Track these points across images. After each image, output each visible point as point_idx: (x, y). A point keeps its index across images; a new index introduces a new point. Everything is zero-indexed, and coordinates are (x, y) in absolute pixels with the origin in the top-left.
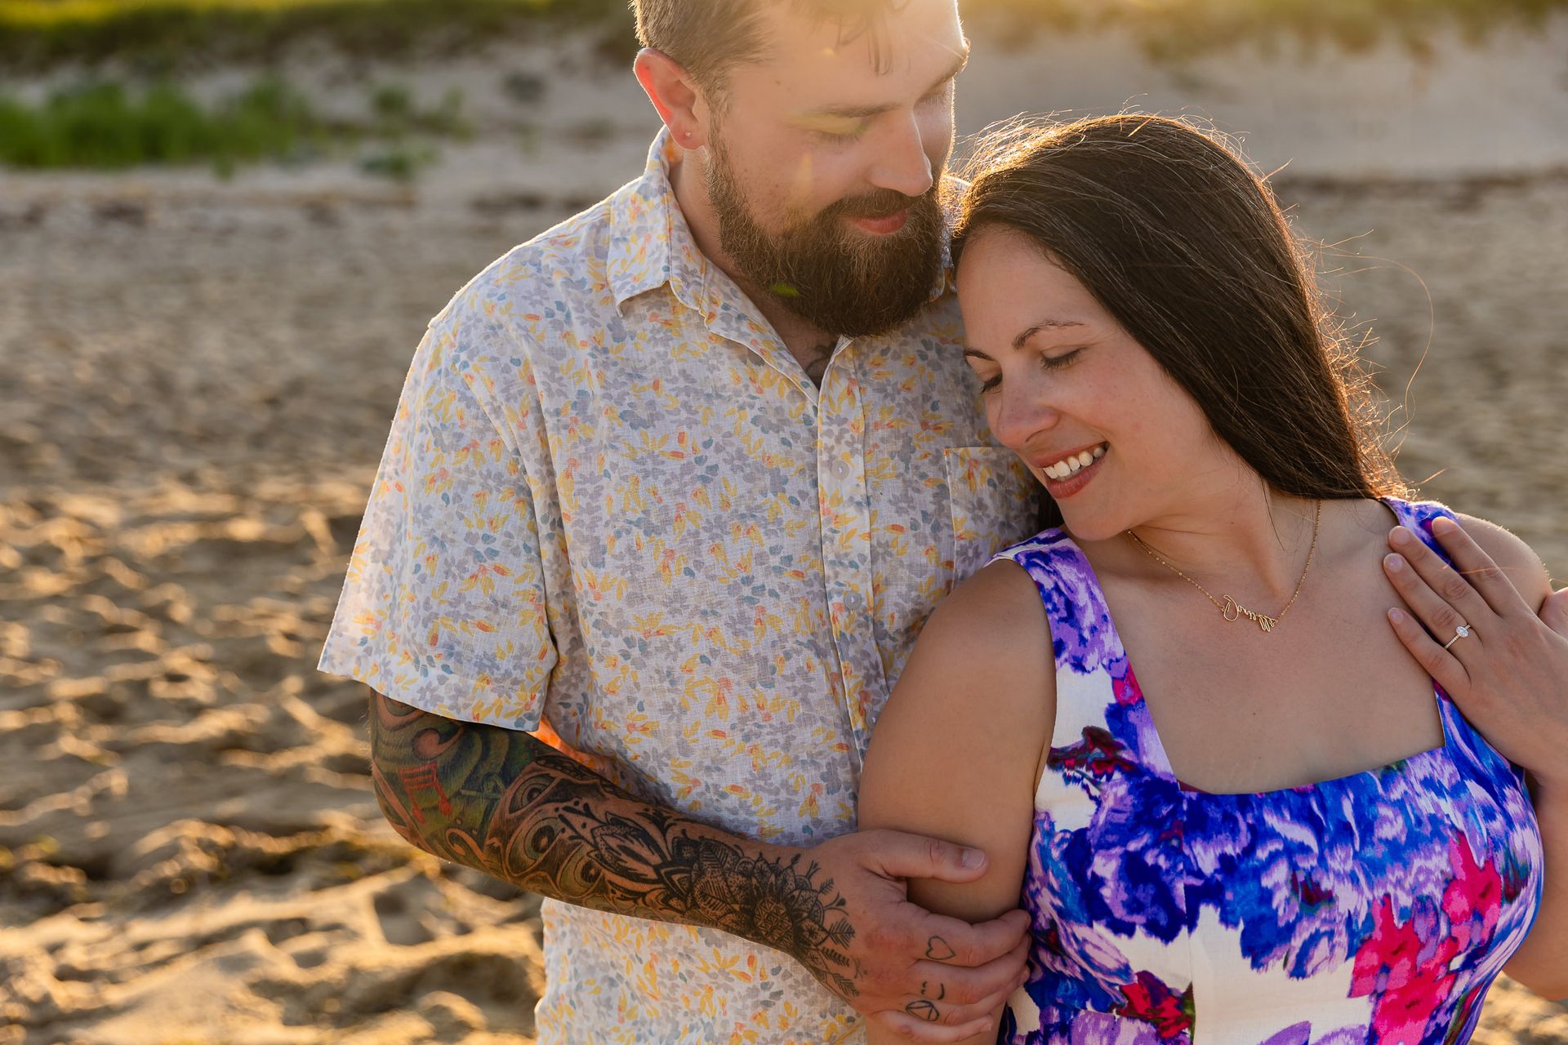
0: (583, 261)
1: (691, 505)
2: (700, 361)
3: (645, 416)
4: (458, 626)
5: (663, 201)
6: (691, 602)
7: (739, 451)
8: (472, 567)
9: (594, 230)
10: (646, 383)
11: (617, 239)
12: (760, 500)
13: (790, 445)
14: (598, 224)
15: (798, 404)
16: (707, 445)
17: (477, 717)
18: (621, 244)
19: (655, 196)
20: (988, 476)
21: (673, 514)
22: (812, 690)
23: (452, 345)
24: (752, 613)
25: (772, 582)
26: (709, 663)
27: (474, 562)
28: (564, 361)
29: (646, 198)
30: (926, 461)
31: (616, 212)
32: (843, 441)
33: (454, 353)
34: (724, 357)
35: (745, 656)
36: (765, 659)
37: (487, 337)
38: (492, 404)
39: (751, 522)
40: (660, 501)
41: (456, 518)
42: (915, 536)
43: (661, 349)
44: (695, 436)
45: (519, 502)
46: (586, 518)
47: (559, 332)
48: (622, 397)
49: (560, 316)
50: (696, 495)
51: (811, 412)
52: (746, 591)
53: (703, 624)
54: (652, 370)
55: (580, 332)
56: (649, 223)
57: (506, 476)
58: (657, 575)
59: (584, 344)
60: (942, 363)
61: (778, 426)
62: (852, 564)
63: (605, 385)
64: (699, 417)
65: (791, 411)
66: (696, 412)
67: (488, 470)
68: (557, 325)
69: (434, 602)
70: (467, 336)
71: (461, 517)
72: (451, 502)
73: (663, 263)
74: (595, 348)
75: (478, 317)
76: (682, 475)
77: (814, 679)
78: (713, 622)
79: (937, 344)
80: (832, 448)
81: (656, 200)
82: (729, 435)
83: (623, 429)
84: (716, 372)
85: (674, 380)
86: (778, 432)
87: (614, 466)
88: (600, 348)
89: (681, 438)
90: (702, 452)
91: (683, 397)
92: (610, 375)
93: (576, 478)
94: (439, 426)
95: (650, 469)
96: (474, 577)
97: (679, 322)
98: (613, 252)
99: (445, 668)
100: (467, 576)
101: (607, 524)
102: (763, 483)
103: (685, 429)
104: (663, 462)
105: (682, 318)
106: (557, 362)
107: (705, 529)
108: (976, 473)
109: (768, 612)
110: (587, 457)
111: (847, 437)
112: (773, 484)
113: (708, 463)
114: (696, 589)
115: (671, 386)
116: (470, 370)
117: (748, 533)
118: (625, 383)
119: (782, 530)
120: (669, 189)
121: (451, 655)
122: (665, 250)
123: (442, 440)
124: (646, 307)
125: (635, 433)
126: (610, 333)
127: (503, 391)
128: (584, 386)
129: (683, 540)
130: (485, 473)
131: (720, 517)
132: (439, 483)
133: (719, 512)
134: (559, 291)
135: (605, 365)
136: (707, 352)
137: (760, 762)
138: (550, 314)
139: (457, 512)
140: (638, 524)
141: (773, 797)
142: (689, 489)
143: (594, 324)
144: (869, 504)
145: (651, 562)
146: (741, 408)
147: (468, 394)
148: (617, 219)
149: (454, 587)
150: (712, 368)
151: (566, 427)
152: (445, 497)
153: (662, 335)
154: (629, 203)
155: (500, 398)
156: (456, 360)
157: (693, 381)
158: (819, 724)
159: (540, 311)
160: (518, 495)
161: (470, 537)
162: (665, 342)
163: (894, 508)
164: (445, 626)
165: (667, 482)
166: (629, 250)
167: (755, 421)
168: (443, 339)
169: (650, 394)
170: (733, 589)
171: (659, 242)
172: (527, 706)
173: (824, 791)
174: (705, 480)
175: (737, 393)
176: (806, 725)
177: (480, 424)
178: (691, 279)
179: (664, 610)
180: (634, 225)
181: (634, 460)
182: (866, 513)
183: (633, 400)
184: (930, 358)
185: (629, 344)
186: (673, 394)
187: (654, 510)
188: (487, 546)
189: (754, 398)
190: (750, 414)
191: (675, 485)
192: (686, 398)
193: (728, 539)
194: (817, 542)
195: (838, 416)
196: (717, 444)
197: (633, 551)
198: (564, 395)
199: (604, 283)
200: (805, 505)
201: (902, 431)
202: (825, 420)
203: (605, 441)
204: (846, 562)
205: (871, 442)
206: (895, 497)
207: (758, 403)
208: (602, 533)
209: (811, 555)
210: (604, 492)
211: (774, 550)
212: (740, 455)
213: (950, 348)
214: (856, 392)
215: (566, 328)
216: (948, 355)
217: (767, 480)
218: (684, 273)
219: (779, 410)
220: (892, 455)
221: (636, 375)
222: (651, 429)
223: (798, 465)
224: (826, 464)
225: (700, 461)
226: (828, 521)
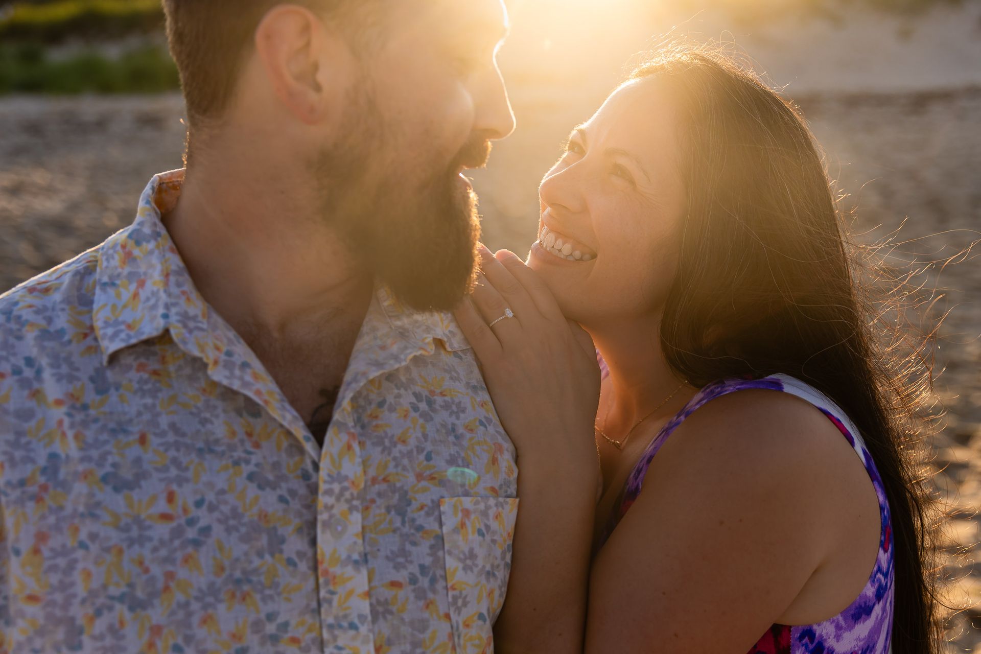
0: (63, 310)
1: (182, 573)
2: (192, 413)
3: (129, 476)
5: (158, 247)
7: (234, 510)
9: (78, 277)
10: (131, 438)
11: (105, 284)
12: (257, 562)
13: (287, 502)
14: (82, 271)
15: (297, 458)
16: (199, 504)
18: (109, 290)
19: (148, 241)
20: (478, 526)
21: (160, 585)
25: (268, 651)
28: (33, 423)
29: (138, 244)
30: (422, 513)
31: (105, 257)
32: (343, 499)
34: (219, 410)
39: (246, 588)
40: (147, 571)
42: (414, 590)
43: (149, 401)
44: (186, 495)
46: (59, 597)
47: (27, 391)
48: (103, 457)
49: (28, 373)
50: (186, 561)
51: (310, 467)
54: (139, 423)
55: (52, 389)
56: (143, 268)
59: (59, 402)
60: (432, 414)
61: (275, 483)
62: (352, 626)
63: (84, 446)
64: (189, 474)
65: (288, 467)
66: (187, 469)
68: (24, 383)
73: (161, 310)
74: (73, 407)
76: (171, 540)
79: (426, 396)
80: (332, 507)
81: (151, 245)
82: (222, 492)
83: (106, 495)
84: (209, 426)
85: (163, 434)
86: (275, 489)
87: (93, 537)
88: (78, 405)
89: (171, 498)
90: (193, 511)
91: (172, 453)
92: (90, 434)
93: (46, 552)
95: (136, 536)
97: (168, 373)
98: (100, 298)
101: (83, 602)
102: (259, 544)
103: (174, 487)
104: (150, 527)
105: (172, 368)
106: (23, 425)
107: (196, 598)
108: (468, 523)
110: (58, 528)
111: (347, 495)
112: (270, 545)
113: (201, 525)
115: (160, 440)
117: (244, 599)
118: (107, 441)
119: (279, 594)
120: (164, 232)
122: (163, 296)
124: (134, 359)
125: (119, 497)
126: (91, 386)
128: (58, 447)
129: (173, 613)
131: (213, 583)
133: (212, 578)
134: (29, 345)
135: (85, 424)
136: (200, 404)
138: (17, 371)
140: (121, 599)
142: (179, 555)
143: (71, 378)
144: (366, 561)
145: (135, 640)
146: (236, 463)
148: (105, 264)
150: (205, 422)
151: (32, 497)
153: (149, 386)
154: (119, 248)
157: (184, 435)
159: (7, 368)
162: (154, 393)
163: (391, 564)
165: (155, 550)
166: (119, 295)
167: (251, 477)
169: (136, 451)
171: (155, 289)
174: (197, 543)
175: (232, 448)
178: (191, 324)
180: (127, 270)
181: (117, 527)
182: (364, 572)
183: (117, 459)
184: (421, 410)
185: (113, 396)
186: (161, 449)
187: (140, 581)
189: (250, 453)
190: (246, 469)
191: (163, 552)
192: (176, 454)
193: (222, 608)
194: (314, 604)
195: (339, 474)
196: (210, 503)
197: (115, 630)
198: (33, 461)
199: (88, 332)
200: (303, 566)
201: (398, 485)
202: (327, 478)
203: (81, 509)
204: (345, 624)
205: (368, 497)
206: (392, 552)
207: (254, 459)
208: (79, 612)
209: (308, 619)
210: (80, 566)
211: (271, 617)
212: (235, 514)
213: (439, 400)
214: (356, 447)
215: (36, 385)
216: (437, 407)
217: (264, 540)
218: (185, 318)
219: (276, 465)
220: (388, 509)
221: (120, 429)
222: (137, 490)
223: (297, 522)
224: (326, 524)
225: (191, 522)
226: (327, 583)
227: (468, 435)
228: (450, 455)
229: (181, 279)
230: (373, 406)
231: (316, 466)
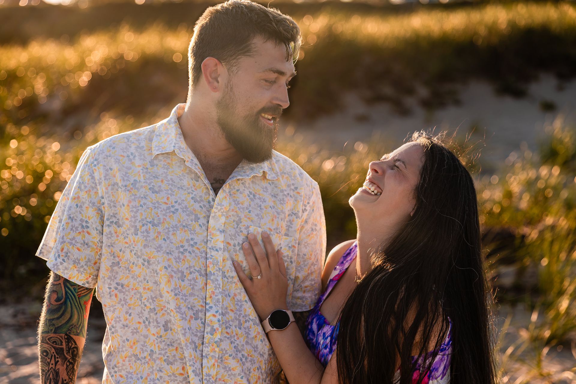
0: (144, 141)
1: (168, 219)
2: (178, 177)
3: (157, 190)
4: (71, 247)
5: (175, 126)
6: (164, 249)
8: (80, 229)
9: (150, 133)
10: (159, 180)
11: (157, 135)
12: (190, 223)
13: (202, 208)
14: (151, 131)
15: (207, 196)
16: (176, 202)
17: (70, 278)
18: (158, 137)
19: (173, 124)
21: (162, 221)
22: (196, 286)
23: (93, 158)
24: (182, 257)
25: (190, 249)
26: (167, 269)
27: (81, 228)
28: (131, 171)
29: (169, 124)
30: (244, 227)
31: (159, 127)
32: (220, 211)
33: (93, 161)
34: (186, 177)
35: (178, 269)
36: (183, 272)
37: (104, 158)
38: (99, 180)
39: (186, 229)
40: (158, 216)
41: (79, 212)
42: (234, 249)
43: (166, 171)
44: (172, 199)
45: (97, 213)
46: (133, 219)
47: (130, 162)
48: (150, 183)
49: (131, 157)
50: (170, 216)
51: (211, 200)
52: (181, 250)
53: (167, 257)
54: (162, 176)
55: (138, 162)
56: (170, 132)
57: (96, 204)
58: (154, 239)
59: (139, 166)
60: (254, 200)
61: (199, 201)
62: (217, 250)
63: (145, 179)
64: (174, 193)
65: (204, 198)
67: (91, 201)
68: (130, 160)
69: (65, 238)
70: (98, 156)
71: (81, 213)
72: (79, 207)
73: (173, 145)
74: (143, 168)
75: (104, 151)
76: (167, 210)
77: (197, 282)
78: (170, 256)
79: (253, 193)
80: (216, 212)
81: (173, 125)
82: (183, 200)
83: (149, 193)
85: (168, 181)
86: (199, 203)
87: (145, 204)
88: (145, 167)
89: (168, 198)
90: (174, 204)
91: (170, 186)
92: (147, 176)
93: (131, 206)
94: (81, 183)
95: (157, 206)
96: (80, 233)
97: (173, 164)
98: (155, 139)
99: (63, 260)
100: (78, 232)
101: (140, 221)
102: (192, 217)
103: (169, 196)
104: (161, 205)
105: (174, 163)
106: (128, 171)
107: (171, 227)
109: (187, 258)
110: (134, 200)
111: (222, 211)
112: (195, 219)
113: (176, 208)
114: (166, 245)
115: (167, 182)
116: (96, 168)
117: (185, 232)
118: (152, 179)
119: (195, 234)
120: (178, 122)
121: (66, 256)
122: (174, 141)
123: (81, 187)
124: (163, 158)
125: (153, 194)
126: (149, 164)
127: (104, 177)
128: (137, 178)
129: (164, 230)
130: (90, 201)
131: (177, 225)
132: (76, 200)
133: (177, 223)
134: (132, 149)
135: (146, 173)
136: (180, 174)
137: (179, 304)
138: (128, 156)
139: (79, 211)
140: (150, 223)
141: (181, 316)
142: (168, 214)
143: (144, 160)
144: (224, 232)
145: (152, 235)
146: (189, 193)
147: (93, 175)
148: (158, 129)
149: (72, 234)
150: (181, 180)
151: (128, 190)
152: (77, 205)
153: (166, 167)
154: (163, 125)
155: (103, 179)
156: (93, 163)
157: (174, 182)
158: (196, 297)
159: (125, 155)
160: (98, 211)
161: (82, 220)
162: (167, 169)
164: (67, 246)
165: (161, 211)
166: (161, 139)
167: (192, 198)
168: (90, 155)
169: (160, 184)
170: (177, 248)
171: (172, 138)
172: (87, 279)
173: (194, 319)
174: (174, 213)
175: (188, 189)
176: (192, 296)
177: (93, 185)
178: (181, 150)
179: (155, 250)
180: (165, 132)
181: (152, 202)
182: (223, 235)
183: (154, 184)
184: (251, 197)
185: (155, 168)
186: (167, 185)
187: (156, 219)
188: (86, 224)
189: (193, 191)
190: (191, 196)
191: (164, 212)
192: (171, 187)
193: (178, 232)
194: (206, 241)
195: (221, 204)
196: (179, 203)
197: (147, 231)
198: (129, 181)
199: (150, 149)
200: (204, 228)
201: (239, 215)
202: (217, 204)
203: (142, 196)
204: (215, 249)
205: (229, 214)
206: (232, 234)
207: (194, 193)
208: (138, 225)
209: (203, 243)
210: (140, 211)
211: (192, 239)
212: (186, 207)
213: (258, 196)
214: (228, 198)
215: (133, 161)
216: (256, 198)
217: (193, 217)
218: (180, 148)
219: (201, 197)
220: (234, 221)
221: (156, 177)
222: (159, 194)
223: (204, 215)
224: (213, 217)
225: (173, 206)
226: (210, 235)
227: (265, 210)
228: (257, 213)
229: (181, 136)
230: (235, 190)
231: (214, 200)
